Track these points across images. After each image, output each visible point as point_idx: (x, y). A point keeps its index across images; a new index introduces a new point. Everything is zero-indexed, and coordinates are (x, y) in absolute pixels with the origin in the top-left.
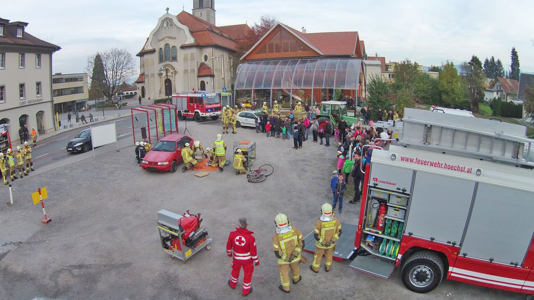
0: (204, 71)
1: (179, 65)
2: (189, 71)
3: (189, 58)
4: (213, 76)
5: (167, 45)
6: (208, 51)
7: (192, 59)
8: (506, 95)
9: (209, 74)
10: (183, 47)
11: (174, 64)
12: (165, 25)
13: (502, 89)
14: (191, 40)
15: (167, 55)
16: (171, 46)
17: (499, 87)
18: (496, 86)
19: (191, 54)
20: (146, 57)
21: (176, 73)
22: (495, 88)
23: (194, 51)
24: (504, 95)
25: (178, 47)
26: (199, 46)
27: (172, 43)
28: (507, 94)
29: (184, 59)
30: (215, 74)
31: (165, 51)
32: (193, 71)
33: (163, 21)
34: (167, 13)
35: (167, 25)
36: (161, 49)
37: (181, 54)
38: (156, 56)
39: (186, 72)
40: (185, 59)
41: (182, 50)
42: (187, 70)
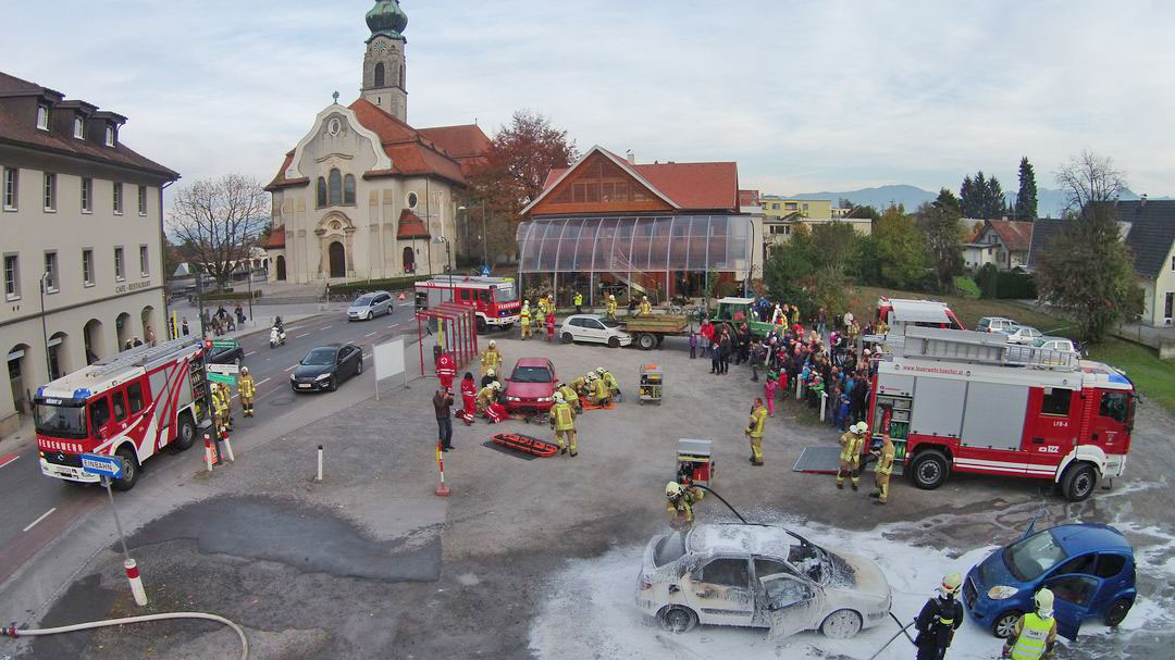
0: (410, 227)
1: (359, 214)
2: (381, 226)
3: (381, 200)
4: (427, 237)
5: (335, 171)
6: (418, 186)
7: (388, 201)
8: (1007, 253)
9: (422, 233)
10: (369, 177)
11: (348, 210)
12: (331, 129)
13: (999, 242)
14: (384, 163)
15: (334, 193)
16: (343, 175)
17: (992, 239)
18: (987, 237)
19: (385, 191)
20: (288, 193)
21: (351, 229)
22: (986, 240)
23: (391, 185)
24: (1004, 254)
25: (359, 175)
26: (399, 175)
27: (345, 168)
28: (1011, 253)
29: (370, 201)
30: (432, 232)
31: (330, 184)
32: (388, 226)
33: (326, 120)
34: (336, 103)
35: (335, 127)
36: (321, 178)
37: (364, 191)
38: (311, 193)
39: (374, 227)
40: (373, 201)
41: (366, 184)
42: (377, 225)
